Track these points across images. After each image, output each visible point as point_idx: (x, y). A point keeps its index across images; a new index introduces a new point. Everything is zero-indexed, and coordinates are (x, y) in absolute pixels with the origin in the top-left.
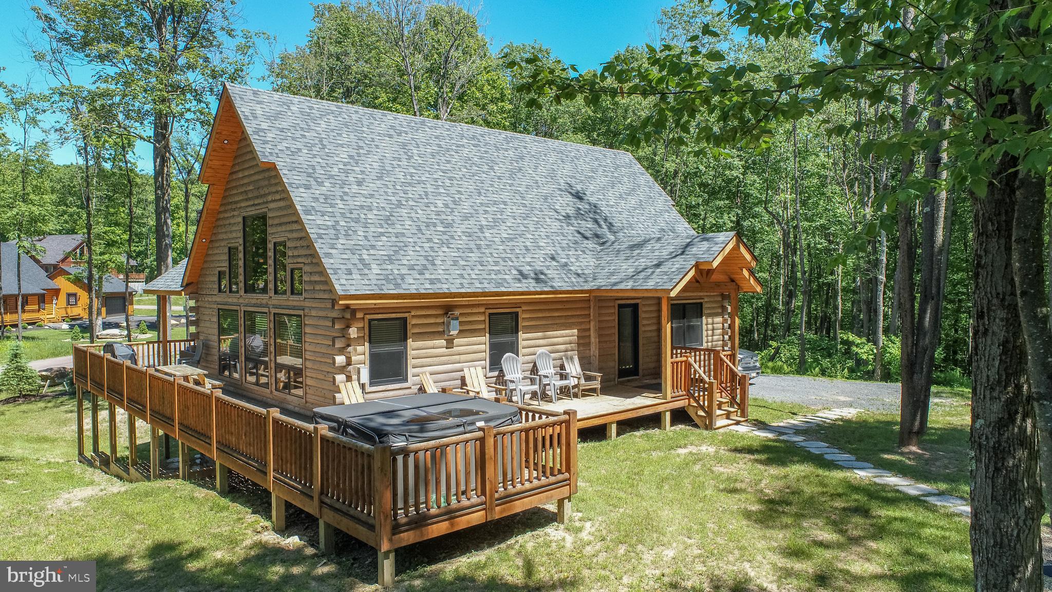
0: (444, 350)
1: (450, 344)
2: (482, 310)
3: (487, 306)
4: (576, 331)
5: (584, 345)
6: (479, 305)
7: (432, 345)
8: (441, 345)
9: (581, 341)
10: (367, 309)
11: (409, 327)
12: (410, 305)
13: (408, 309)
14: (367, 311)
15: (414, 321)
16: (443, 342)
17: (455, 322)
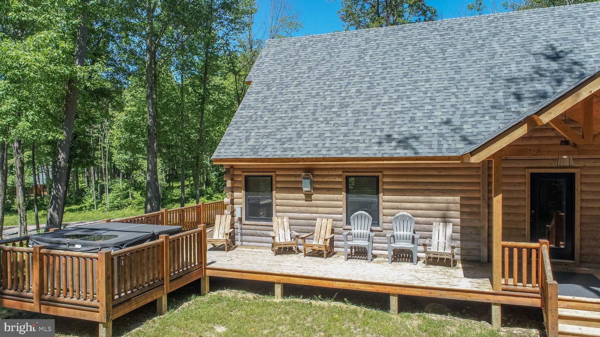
0: (304, 202)
1: (308, 197)
2: (340, 173)
3: (345, 170)
4: (458, 199)
5: (469, 214)
6: (336, 169)
7: (293, 197)
8: (301, 198)
9: (466, 210)
10: (244, 168)
11: (274, 182)
12: (276, 167)
13: (274, 170)
14: (244, 170)
15: (278, 179)
16: (302, 196)
17: (306, 181)
